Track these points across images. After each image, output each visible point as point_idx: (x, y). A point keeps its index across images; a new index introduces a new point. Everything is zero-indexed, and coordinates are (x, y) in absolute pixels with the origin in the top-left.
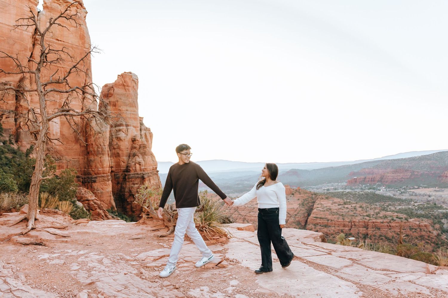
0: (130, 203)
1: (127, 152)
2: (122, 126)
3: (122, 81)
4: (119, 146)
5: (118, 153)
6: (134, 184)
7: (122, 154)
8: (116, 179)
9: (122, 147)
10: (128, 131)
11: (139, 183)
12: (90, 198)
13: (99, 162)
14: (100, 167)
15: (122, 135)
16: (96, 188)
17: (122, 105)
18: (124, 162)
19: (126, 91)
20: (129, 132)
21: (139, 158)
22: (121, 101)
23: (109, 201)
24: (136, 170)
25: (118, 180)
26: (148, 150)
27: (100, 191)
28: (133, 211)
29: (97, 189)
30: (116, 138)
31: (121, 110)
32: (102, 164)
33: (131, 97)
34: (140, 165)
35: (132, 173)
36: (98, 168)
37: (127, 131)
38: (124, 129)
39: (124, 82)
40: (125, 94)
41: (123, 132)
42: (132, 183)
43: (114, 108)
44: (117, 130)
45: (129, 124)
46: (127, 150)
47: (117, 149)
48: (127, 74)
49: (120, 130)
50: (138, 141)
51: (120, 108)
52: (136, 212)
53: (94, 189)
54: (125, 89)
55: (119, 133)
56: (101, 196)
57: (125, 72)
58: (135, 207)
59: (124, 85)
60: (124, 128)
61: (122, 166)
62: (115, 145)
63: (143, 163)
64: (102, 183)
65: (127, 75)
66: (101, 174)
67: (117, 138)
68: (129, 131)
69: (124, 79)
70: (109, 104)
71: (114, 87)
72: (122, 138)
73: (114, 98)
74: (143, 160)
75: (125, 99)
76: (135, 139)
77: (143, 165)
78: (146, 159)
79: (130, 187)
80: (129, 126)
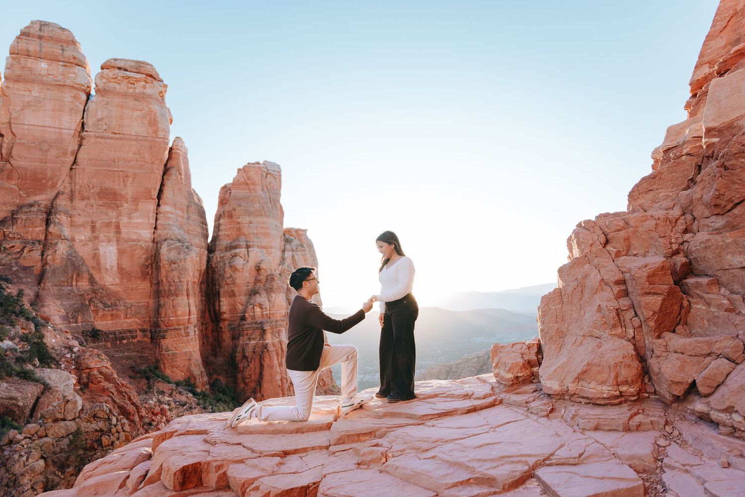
0: (242, 369)
1: (247, 288)
2: (239, 248)
3: (244, 178)
4: (234, 280)
5: (233, 291)
6: (249, 339)
7: (238, 291)
8: (231, 332)
9: (237, 281)
11: (259, 337)
12: (92, 365)
13: (171, 307)
14: (172, 315)
15: (239, 262)
16: (165, 348)
17: (241, 216)
18: (242, 305)
19: (251, 193)
20: (250, 257)
21: (262, 297)
22: (239, 209)
23: (187, 368)
24: (254, 317)
25: (233, 333)
26: (277, 284)
27: (171, 352)
28: (246, 383)
29: (167, 348)
30: (230, 268)
31: (240, 223)
32: (176, 311)
33: (259, 200)
34: (261, 308)
35: (249, 320)
36: (169, 317)
37: (247, 256)
38: (243, 253)
39: (247, 178)
40: (249, 196)
41: (242, 257)
42: (248, 337)
43: (230, 220)
44: (233, 255)
45: (251, 243)
46: (246, 285)
47: (231, 284)
48: (252, 165)
49: (236, 255)
50: (263, 269)
51: (239, 220)
52: (250, 384)
53: (162, 348)
54: (249, 190)
55: (234, 260)
56: (172, 359)
57: (249, 163)
58: (249, 377)
59: (247, 184)
60: (243, 251)
61: (238, 311)
62: (228, 278)
63: (267, 304)
64: (175, 339)
65: (251, 167)
66: (173, 326)
67: (232, 266)
68: (250, 254)
69: (247, 175)
70: (222, 216)
71: (232, 189)
72: (239, 267)
73: (230, 205)
74: (267, 300)
75: (247, 205)
76: (259, 267)
77: (266, 309)
78: (273, 298)
79: (245, 345)
80: (251, 246)
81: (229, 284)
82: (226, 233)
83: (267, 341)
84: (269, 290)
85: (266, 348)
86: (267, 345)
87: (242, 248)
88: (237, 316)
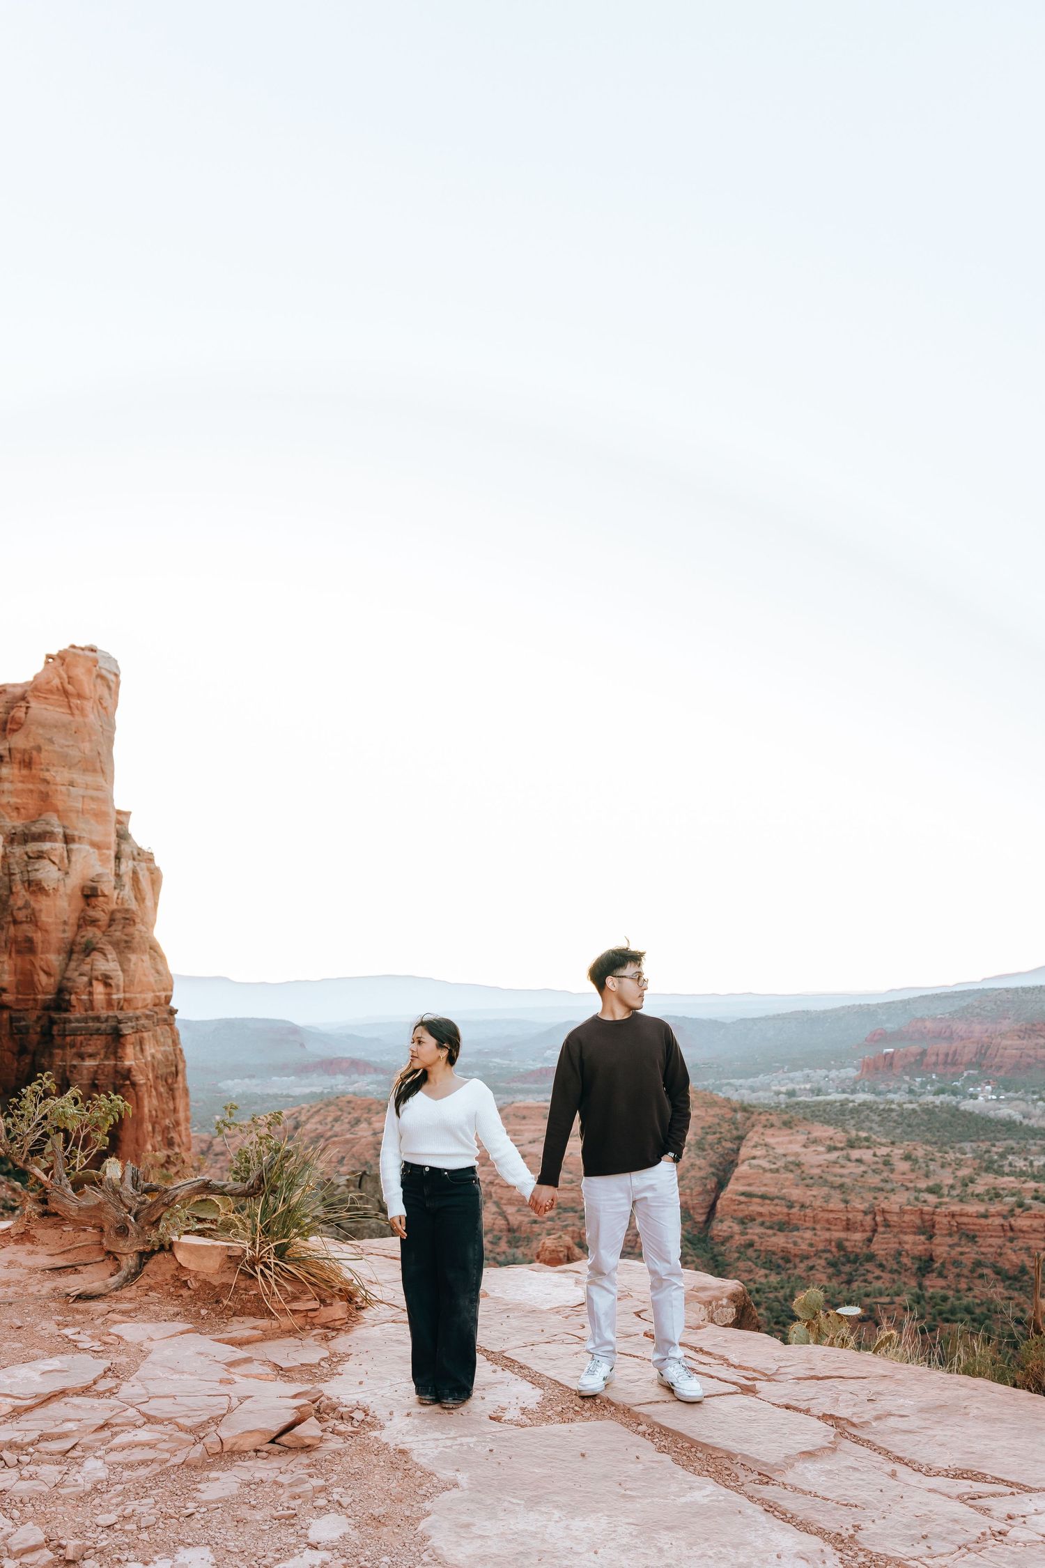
1: (63, 936)
2: (50, 841)
3: (61, 678)
4: (33, 913)
5: (30, 940)
6: (81, 1057)
7: (43, 942)
8: (16, 1036)
9: (44, 918)
10: (69, 861)
11: (102, 1052)
15: (48, 873)
17: (54, 765)
18: (48, 974)
19: (72, 714)
20: (72, 864)
21: (107, 960)
22: (50, 748)
24: (91, 1005)
25: (21, 1039)
26: (141, 932)
30: (26, 885)
31: (48, 782)
33: (90, 735)
34: (107, 985)
35: (77, 1013)
37: (66, 861)
38: (58, 852)
39: (66, 680)
40: (70, 723)
41: (54, 863)
42: (74, 1050)
43: (25, 772)
44: (31, 855)
45: (76, 833)
46: (61, 928)
47: (27, 922)
48: (80, 652)
49: (40, 856)
50: (105, 896)
51: (47, 775)
54: (70, 707)
55: (36, 867)
57: (73, 647)
59: (66, 693)
60: (56, 847)
61: (40, 988)
62: (19, 909)
63: (119, 978)
65: (79, 656)
67: (30, 882)
68: (73, 859)
69: (67, 672)
70: (7, 759)
71: (30, 699)
72: (49, 885)
73: (27, 736)
74: (119, 968)
75: (67, 743)
76: (94, 889)
77: (118, 986)
78: (132, 966)
79: (68, 1068)
80: (77, 839)
81: (21, 923)
82: (13, 800)
83: (127, 1063)
84: (123, 945)
85: (128, 1078)
86: (129, 1070)
87: (55, 841)
88: (35, 1000)
